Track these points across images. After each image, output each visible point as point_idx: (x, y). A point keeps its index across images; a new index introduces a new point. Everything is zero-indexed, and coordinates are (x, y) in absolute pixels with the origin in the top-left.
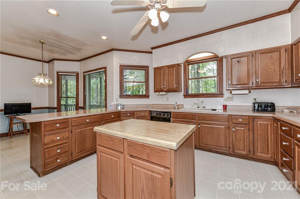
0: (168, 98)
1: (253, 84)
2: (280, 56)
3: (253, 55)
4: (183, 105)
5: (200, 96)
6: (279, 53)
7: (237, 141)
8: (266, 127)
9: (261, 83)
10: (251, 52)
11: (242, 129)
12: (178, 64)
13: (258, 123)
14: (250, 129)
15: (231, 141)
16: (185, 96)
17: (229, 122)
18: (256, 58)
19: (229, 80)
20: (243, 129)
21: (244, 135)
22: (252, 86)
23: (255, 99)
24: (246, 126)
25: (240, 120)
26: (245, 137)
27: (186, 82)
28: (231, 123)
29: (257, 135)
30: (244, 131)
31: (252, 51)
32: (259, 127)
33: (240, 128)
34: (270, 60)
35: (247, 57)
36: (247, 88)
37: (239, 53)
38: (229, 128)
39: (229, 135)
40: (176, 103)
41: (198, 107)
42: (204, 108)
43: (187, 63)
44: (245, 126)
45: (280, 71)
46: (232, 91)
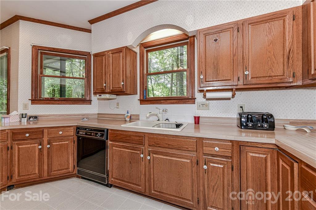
0: (118, 104)
1: (239, 80)
2: (284, 27)
3: (240, 28)
4: (139, 115)
5: (162, 101)
6: (282, 22)
7: (212, 190)
8: (264, 165)
9: (252, 78)
10: (236, 23)
11: (220, 166)
12: (126, 46)
13: (248, 155)
14: (234, 168)
15: (201, 188)
16: (141, 101)
17: (198, 151)
18: (244, 32)
19: (202, 73)
20: (222, 166)
21: (223, 178)
22: (237, 84)
23: (241, 107)
24: (227, 161)
25: (217, 149)
26: (226, 183)
27: (143, 79)
28: (201, 153)
29: (246, 180)
30: (223, 171)
31: (238, 21)
32: (250, 165)
33: (217, 165)
34: (267, 35)
35: (229, 31)
36: (230, 87)
37: (217, 26)
38: (197, 164)
39: (198, 176)
40: (128, 113)
41: (159, 120)
42: (167, 122)
43: (145, 49)
44: (224, 161)
45: (283, 55)
46: (205, 93)
